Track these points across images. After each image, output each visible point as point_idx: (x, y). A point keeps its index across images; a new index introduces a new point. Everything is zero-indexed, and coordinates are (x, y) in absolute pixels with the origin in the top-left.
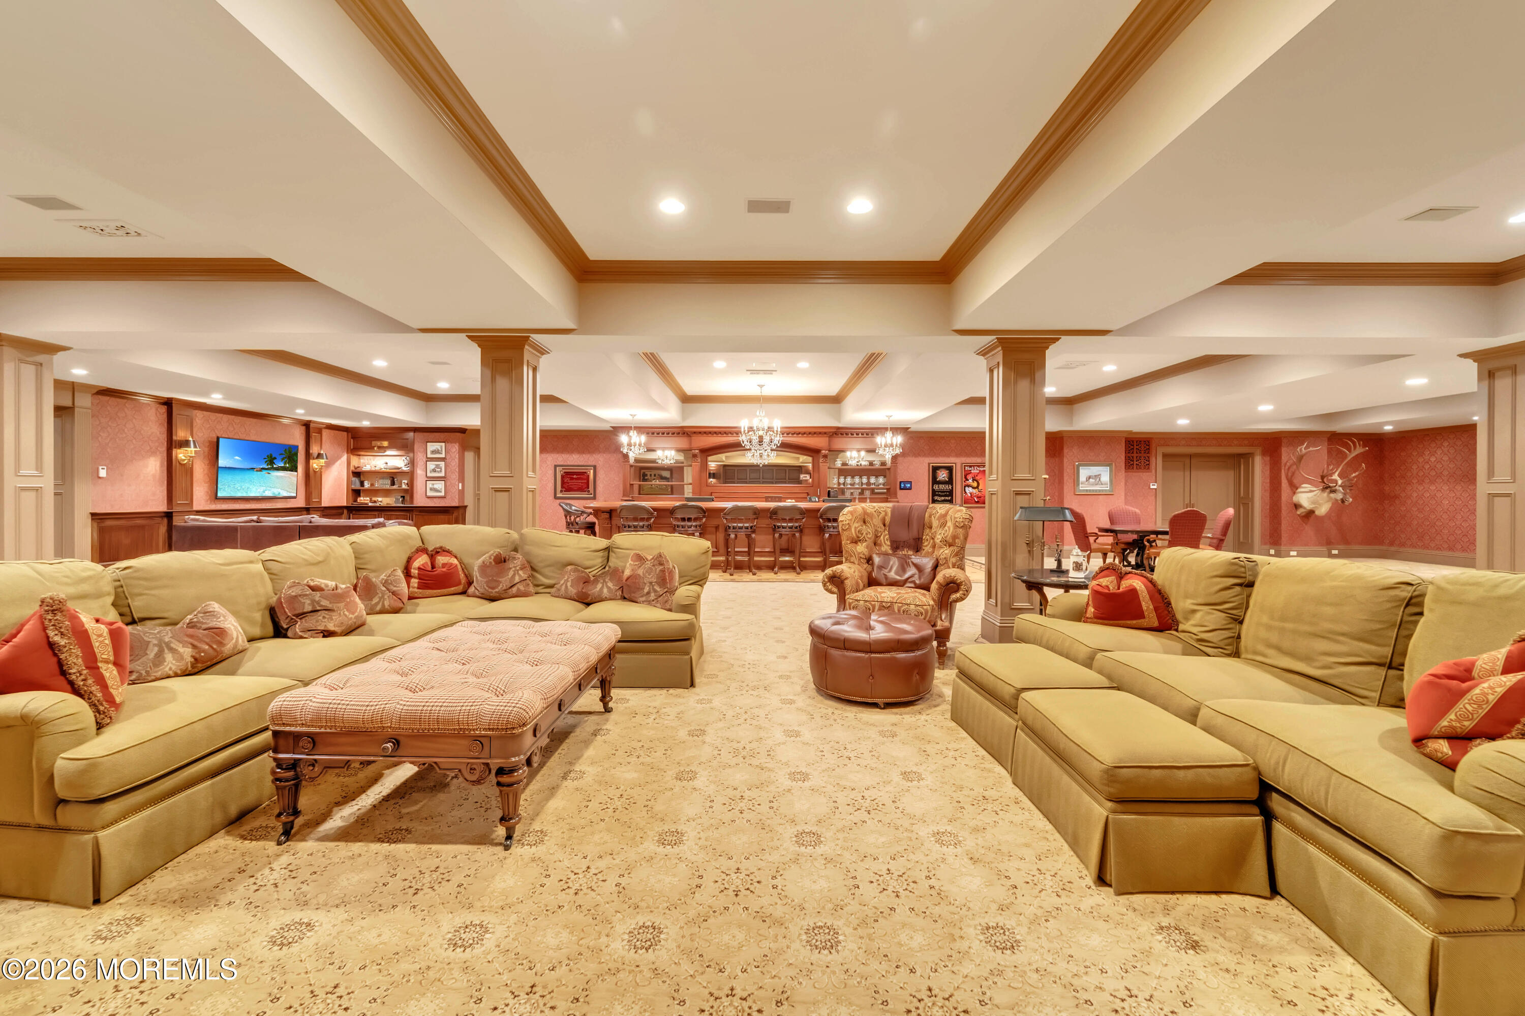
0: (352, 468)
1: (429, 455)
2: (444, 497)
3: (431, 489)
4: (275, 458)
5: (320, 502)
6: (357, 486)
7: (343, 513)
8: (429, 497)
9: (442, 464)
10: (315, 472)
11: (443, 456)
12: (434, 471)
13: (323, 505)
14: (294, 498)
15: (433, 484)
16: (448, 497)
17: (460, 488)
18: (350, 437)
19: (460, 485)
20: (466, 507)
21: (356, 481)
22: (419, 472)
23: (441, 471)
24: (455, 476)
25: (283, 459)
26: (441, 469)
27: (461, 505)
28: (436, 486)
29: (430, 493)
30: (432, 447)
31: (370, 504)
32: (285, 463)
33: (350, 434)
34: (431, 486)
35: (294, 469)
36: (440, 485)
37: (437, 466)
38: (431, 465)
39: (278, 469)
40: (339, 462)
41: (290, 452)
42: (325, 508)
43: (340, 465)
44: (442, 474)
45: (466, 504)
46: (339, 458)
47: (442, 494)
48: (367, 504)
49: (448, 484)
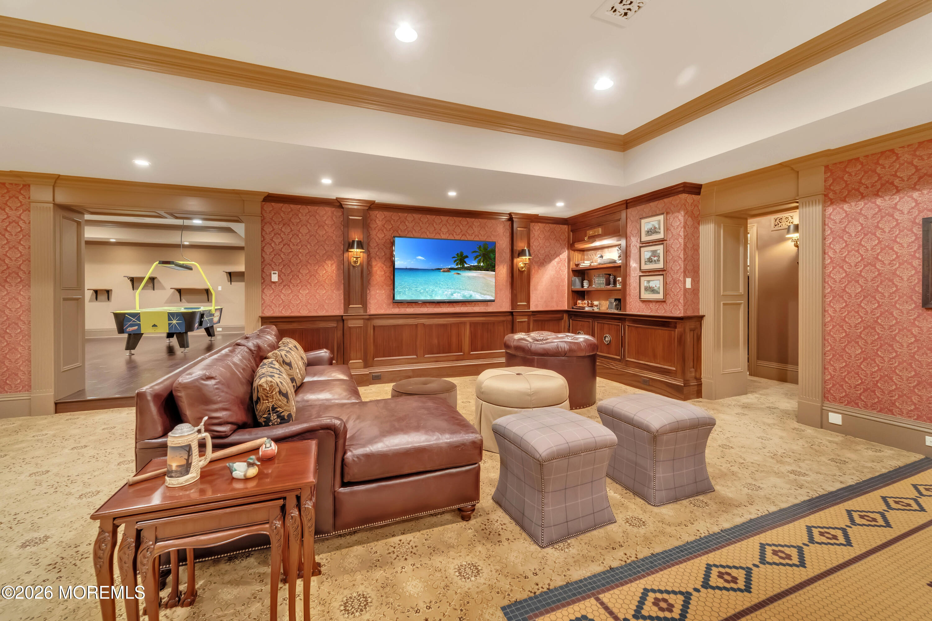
0: (572, 266)
1: (645, 238)
2: (663, 302)
3: (646, 289)
4: (467, 257)
5: (528, 306)
6: (578, 287)
7: (562, 319)
8: (644, 301)
9: (660, 249)
10: (521, 272)
11: (661, 236)
12: (650, 260)
13: (533, 308)
14: (493, 301)
15: (649, 281)
16: (669, 301)
17: (688, 285)
18: (570, 230)
19: (689, 281)
20: (702, 317)
21: (577, 280)
22: (633, 264)
23: (659, 260)
24: (678, 267)
25: (476, 257)
26: (659, 257)
27: (690, 313)
28: (652, 284)
29: (646, 296)
30: (647, 224)
31: (587, 309)
32: (479, 262)
33: (570, 226)
34: (646, 284)
35: (491, 267)
36: (657, 282)
37: (654, 253)
38: (646, 253)
39: (470, 269)
40: (557, 260)
41: (485, 249)
42: (533, 312)
43: (558, 263)
44: (660, 265)
45: (701, 314)
46: (557, 255)
47: (660, 296)
48: (583, 308)
49: (669, 280)
